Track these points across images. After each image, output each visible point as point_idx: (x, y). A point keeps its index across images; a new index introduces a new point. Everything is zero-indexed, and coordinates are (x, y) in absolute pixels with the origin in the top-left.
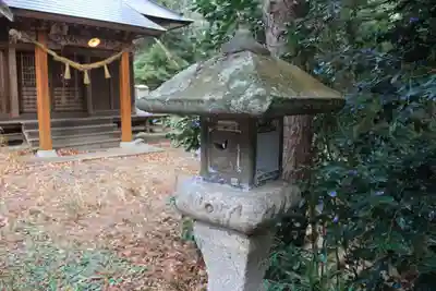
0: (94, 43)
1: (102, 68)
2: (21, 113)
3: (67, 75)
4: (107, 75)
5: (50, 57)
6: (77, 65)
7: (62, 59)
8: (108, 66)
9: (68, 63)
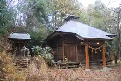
0: (98, 44)
1: (99, 49)
2: (78, 60)
3: (92, 51)
4: (100, 51)
5: (89, 47)
6: (94, 49)
7: (91, 48)
8: (100, 48)
9: (92, 48)
